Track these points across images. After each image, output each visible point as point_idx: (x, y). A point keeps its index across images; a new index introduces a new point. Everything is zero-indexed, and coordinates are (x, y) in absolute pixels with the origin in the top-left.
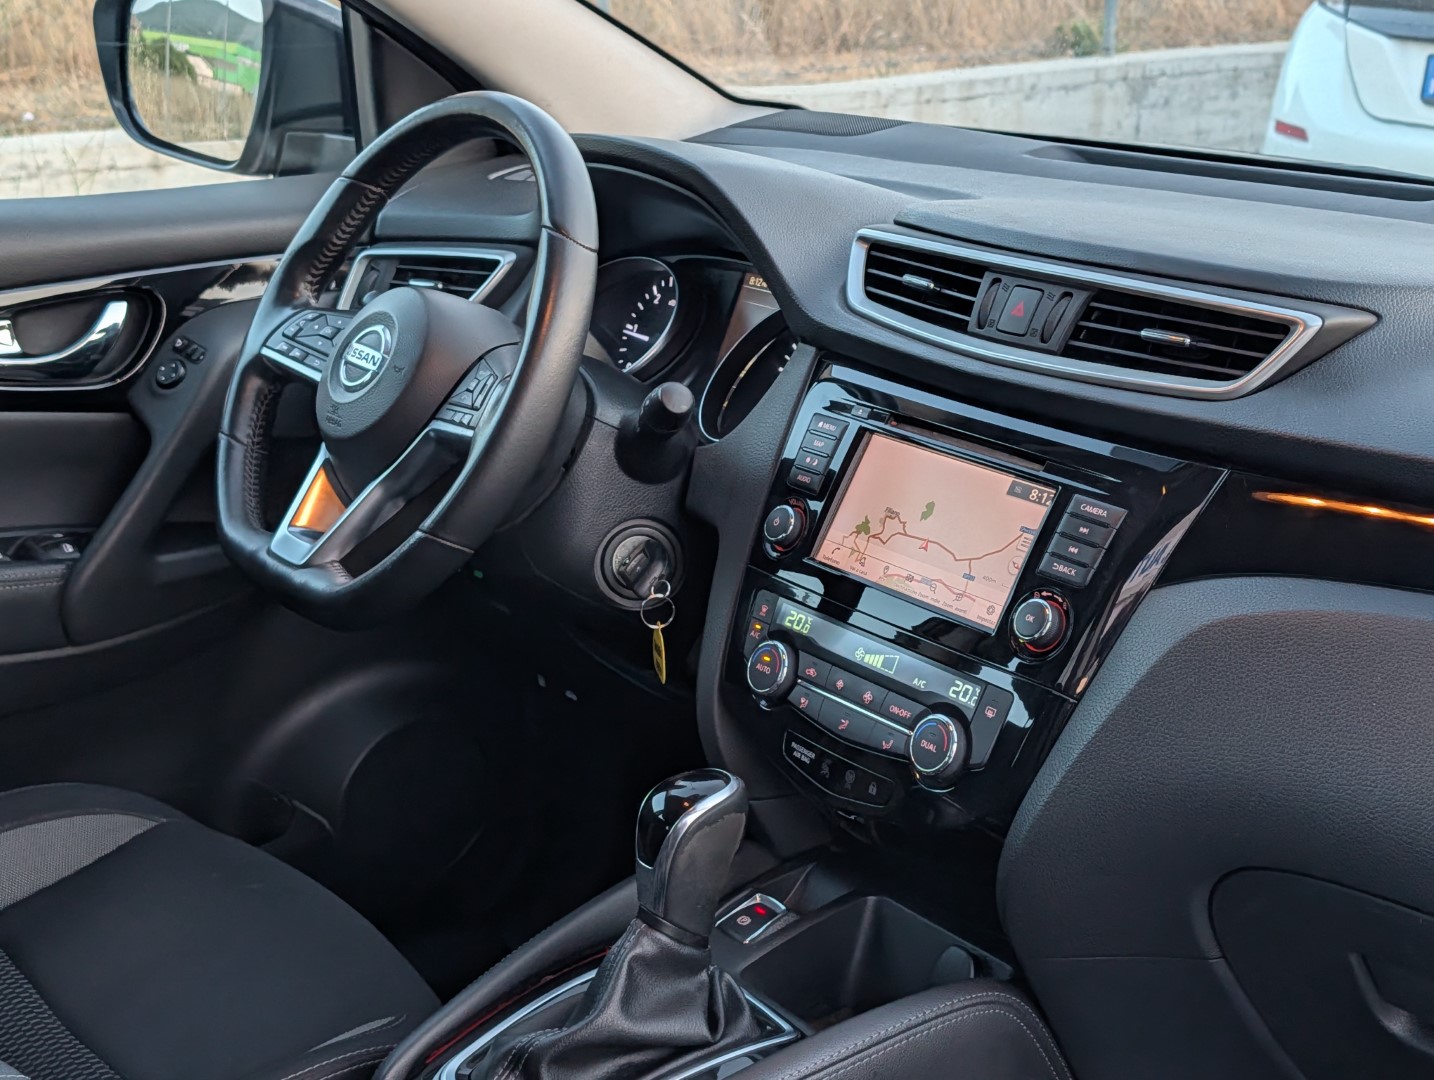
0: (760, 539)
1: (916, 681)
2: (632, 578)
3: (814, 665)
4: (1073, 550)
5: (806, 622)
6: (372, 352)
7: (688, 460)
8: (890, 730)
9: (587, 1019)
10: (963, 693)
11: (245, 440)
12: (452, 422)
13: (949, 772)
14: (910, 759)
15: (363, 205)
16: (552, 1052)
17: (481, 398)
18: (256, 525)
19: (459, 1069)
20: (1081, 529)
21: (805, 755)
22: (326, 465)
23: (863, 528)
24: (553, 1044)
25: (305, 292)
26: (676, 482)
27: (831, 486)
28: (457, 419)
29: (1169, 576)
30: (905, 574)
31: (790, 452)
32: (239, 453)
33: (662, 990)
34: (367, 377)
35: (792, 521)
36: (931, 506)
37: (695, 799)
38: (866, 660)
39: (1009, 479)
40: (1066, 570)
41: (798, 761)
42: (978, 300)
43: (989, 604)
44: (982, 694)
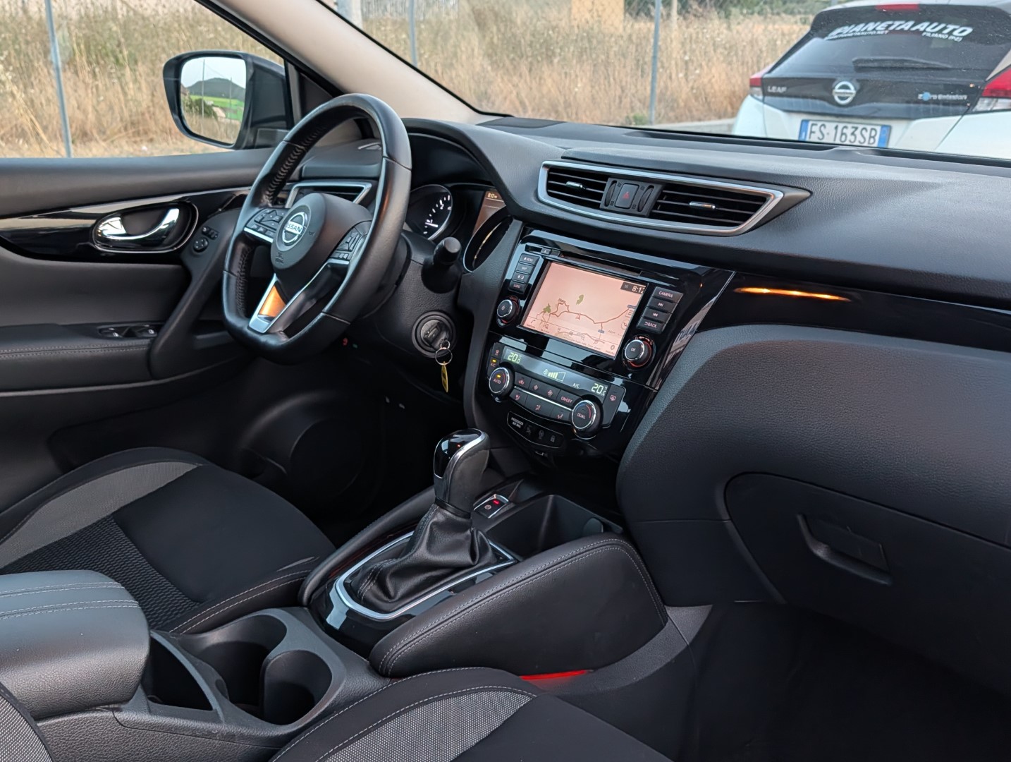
0: (495, 317)
1: (574, 385)
2: (431, 340)
3: (523, 378)
4: (655, 315)
5: (518, 358)
6: (298, 225)
7: (457, 283)
8: (561, 409)
9: (410, 554)
10: (599, 389)
11: (237, 274)
12: (338, 258)
13: (593, 428)
14: (571, 423)
15: (294, 156)
16: (391, 571)
17: (353, 245)
18: (243, 315)
19: (345, 580)
20: (660, 304)
21: (518, 423)
22: (276, 284)
23: (547, 310)
24: (393, 566)
25: (266, 199)
26: (453, 292)
27: (529, 292)
28: (341, 257)
29: (705, 325)
30: (569, 332)
31: (509, 276)
32: (233, 280)
33: (448, 539)
34: (296, 238)
35: (511, 307)
36: (581, 297)
37: (463, 443)
38: (549, 375)
39: (621, 282)
40: (651, 325)
41: (515, 427)
42: (605, 193)
43: (612, 344)
44: (608, 390)
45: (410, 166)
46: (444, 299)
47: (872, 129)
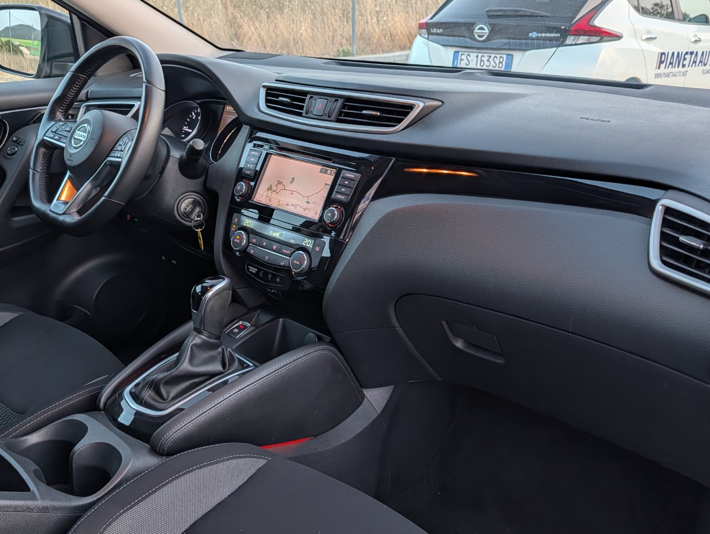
0: (233, 195)
1: (291, 241)
2: (188, 213)
3: (255, 238)
4: (343, 190)
5: (251, 223)
6: (84, 134)
7: (206, 171)
8: (283, 259)
9: (177, 367)
10: (308, 243)
11: (39, 171)
12: (114, 157)
13: (305, 270)
14: (290, 268)
15: (79, 82)
16: (164, 381)
17: (124, 146)
18: (46, 202)
19: (131, 390)
20: (346, 182)
21: (253, 270)
22: (69, 178)
23: (270, 188)
25: (59, 115)
26: (203, 178)
27: (256, 176)
28: (116, 155)
29: (376, 197)
30: (286, 204)
31: (242, 165)
32: (37, 176)
33: (206, 355)
34: (82, 143)
35: (244, 188)
36: (293, 179)
37: (212, 286)
38: (273, 235)
39: (320, 167)
40: (341, 197)
41: (251, 273)
42: (305, 105)
43: (315, 211)
44: (315, 242)
45: (163, 88)
46: (195, 184)
47: (500, 57)
